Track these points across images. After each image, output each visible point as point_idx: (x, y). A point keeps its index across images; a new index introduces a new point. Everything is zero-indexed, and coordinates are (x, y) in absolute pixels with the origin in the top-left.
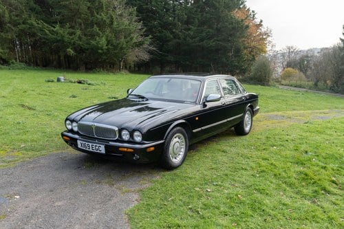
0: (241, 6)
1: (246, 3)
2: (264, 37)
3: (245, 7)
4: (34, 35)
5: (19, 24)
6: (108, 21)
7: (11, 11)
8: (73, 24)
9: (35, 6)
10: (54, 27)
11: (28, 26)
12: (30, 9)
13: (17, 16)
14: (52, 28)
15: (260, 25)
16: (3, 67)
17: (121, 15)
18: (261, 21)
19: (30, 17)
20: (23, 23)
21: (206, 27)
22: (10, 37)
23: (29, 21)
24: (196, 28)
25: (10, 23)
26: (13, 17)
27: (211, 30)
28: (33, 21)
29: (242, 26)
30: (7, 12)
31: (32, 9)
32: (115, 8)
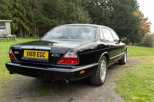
0: (137, 10)
1: (139, 9)
2: (149, 25)
3: (139, 11)
4: (43, 24)
5: (38, 19)
6: (76, 17)
7: (34, 14)
8: (60, 19)
9: (44, 12)
10: (52, 20)
11: (41, 20)
12: (42, 13)
13: (37, 16)
14: (51, 21)
15: (147, 19)
16: (30, 37)
17: (81, 15)
18: (147, 17)
19: (42, 16)
20: (39, 19)
21: (120, 20)
22: (33, 25)
23: (42, 18)
24: (115, 21)
25: (34, 19)
26: (35, 16)
27: (123, 21)
28: (43, 18)
29: (138, 19)
30: (33, 14)
31: (43, 13)
32: (79, 12)
